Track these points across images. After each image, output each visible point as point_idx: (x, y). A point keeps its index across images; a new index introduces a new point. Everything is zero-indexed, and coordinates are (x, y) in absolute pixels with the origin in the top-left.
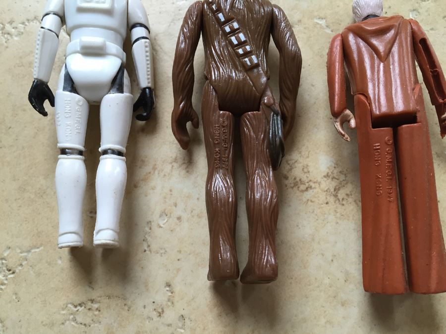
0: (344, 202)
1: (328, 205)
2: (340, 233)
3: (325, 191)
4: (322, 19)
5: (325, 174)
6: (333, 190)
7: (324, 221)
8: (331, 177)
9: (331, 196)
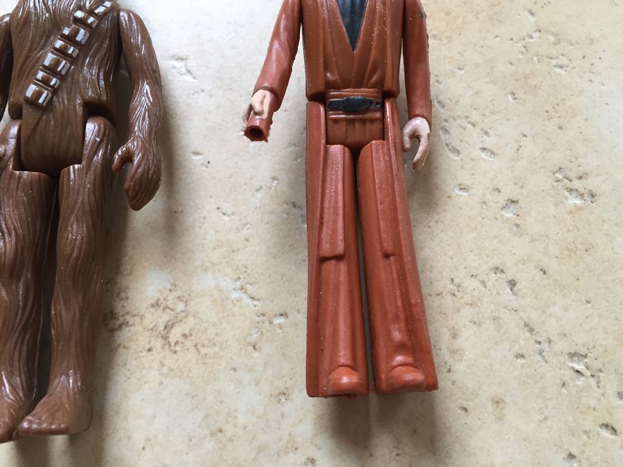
0: (178, 348)
1: (150, 353)
2: (163, 401)
3: (149, 330)
4: (182, 59)
5: (154, 301)
6: (162, 328)
7: (139, 379)
8: (162, 305)
9: (157, 337)
